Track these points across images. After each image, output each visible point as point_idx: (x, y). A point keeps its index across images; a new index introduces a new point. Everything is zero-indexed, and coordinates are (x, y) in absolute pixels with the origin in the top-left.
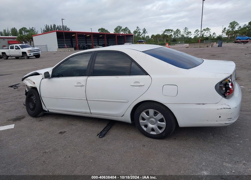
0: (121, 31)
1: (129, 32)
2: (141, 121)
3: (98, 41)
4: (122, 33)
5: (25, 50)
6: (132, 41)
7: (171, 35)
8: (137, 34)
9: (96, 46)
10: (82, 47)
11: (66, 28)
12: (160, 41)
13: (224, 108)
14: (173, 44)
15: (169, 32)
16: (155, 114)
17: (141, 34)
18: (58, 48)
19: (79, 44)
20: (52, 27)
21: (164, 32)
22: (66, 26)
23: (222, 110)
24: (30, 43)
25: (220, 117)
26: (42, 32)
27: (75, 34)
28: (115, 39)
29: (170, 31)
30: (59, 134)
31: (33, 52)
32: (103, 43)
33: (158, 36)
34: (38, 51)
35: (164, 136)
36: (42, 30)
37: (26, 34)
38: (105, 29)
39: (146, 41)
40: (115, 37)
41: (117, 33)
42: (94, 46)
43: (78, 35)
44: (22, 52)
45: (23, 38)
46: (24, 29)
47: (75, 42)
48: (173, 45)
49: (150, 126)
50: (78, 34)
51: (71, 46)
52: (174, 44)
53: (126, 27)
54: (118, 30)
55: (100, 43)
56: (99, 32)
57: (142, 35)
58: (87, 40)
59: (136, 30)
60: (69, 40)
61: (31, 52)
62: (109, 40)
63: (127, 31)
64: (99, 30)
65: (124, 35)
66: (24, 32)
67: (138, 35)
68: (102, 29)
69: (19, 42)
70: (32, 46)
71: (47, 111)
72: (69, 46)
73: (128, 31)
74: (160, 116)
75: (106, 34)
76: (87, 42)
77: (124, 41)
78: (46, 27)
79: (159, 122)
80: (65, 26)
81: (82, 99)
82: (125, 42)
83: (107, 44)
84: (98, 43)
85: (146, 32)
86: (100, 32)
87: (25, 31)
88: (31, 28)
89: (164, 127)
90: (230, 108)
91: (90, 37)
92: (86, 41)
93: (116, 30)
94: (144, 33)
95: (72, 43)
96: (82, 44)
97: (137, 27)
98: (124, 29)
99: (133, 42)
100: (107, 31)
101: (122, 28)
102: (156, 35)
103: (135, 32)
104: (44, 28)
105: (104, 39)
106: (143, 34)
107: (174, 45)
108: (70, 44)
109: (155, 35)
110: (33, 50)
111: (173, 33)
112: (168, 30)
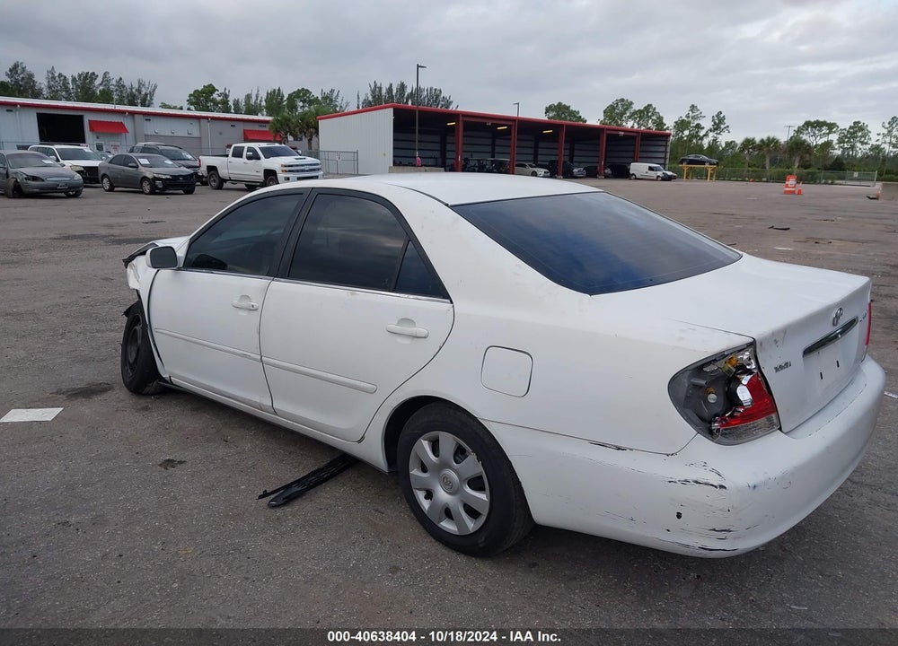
0: (630, 117)
1: (660, 122)
2: (415, 472)
3: (536, 148)
4: (629, 124)
5: (275, 163)
6: (662, 155)
7: (828, 144)
8: (686, 133)
9: (525, 166)
10: (474, 166)
11: (437, 96)
12: (773, 162)
13: (697, 482)
14: (827, 178)
15: (820, 131)
16: (460, 453)
17: (702, 133)
18: (395, 164)
19: (467, 155)
20: (394, 91)
21: (799, 131)
22: (440, 91)
23: (688, 486)
24: (310, 140)
25: (679, 516)
26: (358, 108)
27: (457, 122)
28: (599, 145)
29: (825, 130)
30: (160, 465)
31: (298, 171)
32: (553, 158)
33: (768, 145)
34: (314, 170)
35: (481, 546)
36: (361, 100)
37: (306, 109)
38: (571, 108)
39: (715, 161)
40: (598, 138)
41: (614, 126)
42: (517, 165)
43: (465, 122)
44: (265, 170)
45: (290, 124)
46: (302, 94)
47: (453, 147)
48: (825, 183)
49: (442, 495)
50: (466, 119)
51: (440, 160)
52: (833, 179)
53: (650, 106)
54: (617, 114)
55: (540, 158)
56: (546, 119)
57: (706, 135)
58: (498, 142)
59: (684, 118)
60: (437, 138)
61: (290, 171)
62: (576, 146)
63: (650, 117)
64: (548, 110)
65: (635, 134)
66: (301, 104)
67: (691, 137)
68: (560, 109)
69: (275, 136)
70: (300, 151)
71: (168, 379)
72: (431, 162)
73: (654, 118)
74: (472, 465)
75: (567, 126)
76: (497, 149)
77: (631, 154)
78: (373, 92)
79: (468, 490)
80: (435, 90)
81: (249, 357)
82: (633, 157)
83: (565, 162)
84: (536, 155)
85: (722, 126)
86: (552, 118)
87: (304, 101)
88: (327, 91)
89: (485, 512)
90: (722, 487)
91: (507, 133)
92: (493, 145)
93: (610, 112)
94: (716, 129)
95: (443, 151)
96: (476, 156)
97: (693, 108)
98: (640, 111)
99: (667, 162)
100: (575, 116)
101: (633, 106)
102: (762, 141)
103: (682, 125)
104: (366, 93)
105: (557, 142)
106: (711, 134)
107: (832, 184)
108: (437, 154)
109: (758, 140)
110: (297, 166)
111: (834, 137)
112: (815, 122)
